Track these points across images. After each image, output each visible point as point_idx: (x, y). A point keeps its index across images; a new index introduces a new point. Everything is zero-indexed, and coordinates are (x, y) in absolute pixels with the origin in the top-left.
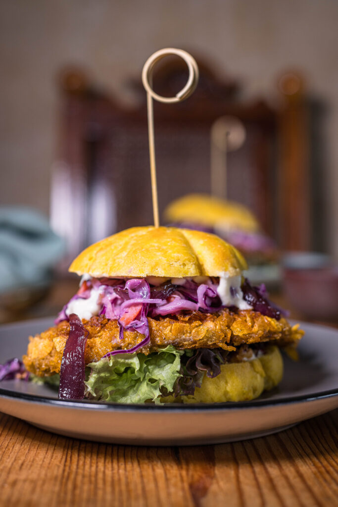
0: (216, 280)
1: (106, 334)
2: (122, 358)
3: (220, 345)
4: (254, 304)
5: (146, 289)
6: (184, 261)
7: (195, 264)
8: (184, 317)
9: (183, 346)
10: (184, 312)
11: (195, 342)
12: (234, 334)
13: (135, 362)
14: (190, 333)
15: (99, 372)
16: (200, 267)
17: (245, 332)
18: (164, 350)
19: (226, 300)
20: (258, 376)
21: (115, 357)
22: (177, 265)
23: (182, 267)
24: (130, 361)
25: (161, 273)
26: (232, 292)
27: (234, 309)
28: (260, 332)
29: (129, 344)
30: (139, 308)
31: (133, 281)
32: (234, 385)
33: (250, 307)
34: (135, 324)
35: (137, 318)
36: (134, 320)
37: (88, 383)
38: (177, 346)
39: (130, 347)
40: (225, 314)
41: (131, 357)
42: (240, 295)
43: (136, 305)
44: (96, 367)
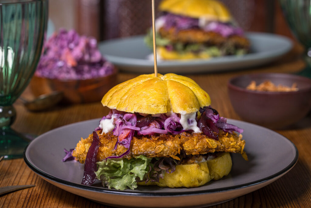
0: (179, 115)
1: (111, 145)
2: (115, 160)
3: (172, 156)
4: (202, 129)
5: (134, 120)
6: (158, 104)
7: (164, 106)
8: (155, 138)
9: (149, 156)
10: (156, 135)
11: (156, 154)
12: (184, 149)
13: (121, 163)
14: (155, 148)
15: (102, 167)
16: (168, 106)
17: (190, 148)
18: (138, 157)
19: (185, 126)
20: (203, 172)
21: (109, 160)
22: (153, 106)
23: (156, 107)
24: (118, 162)
25: (144, 111)
26: (189, 121)
27: (190, 132)
28: (199, 149)
29: (120, 153)
30: (129, 131)
31: (129, 114)
32: (185, 177)
33: (200, 132)
34: (123, 142)
35: (127, 138)
36: (125, 139)
37: (96, 173)
38: (146, 155)
39: (120, 155)
40: (183, 134)
41: (120, 160)
42: (195, 123)
43: (128, 129)
44: (101, 164)
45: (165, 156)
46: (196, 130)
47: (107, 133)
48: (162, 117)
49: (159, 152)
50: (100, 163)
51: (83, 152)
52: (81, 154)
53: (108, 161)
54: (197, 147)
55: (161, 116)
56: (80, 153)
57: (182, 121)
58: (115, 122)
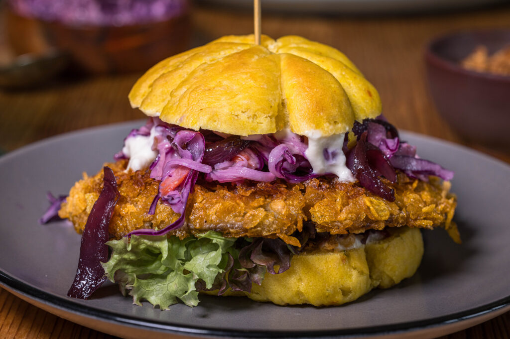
0: (304, 140)
1: (143, 201)
2: (150, 240)
3: (282, 236)
4: (358, 174)
5: (199, 146)
6: (256, 112)
7: (271, 117)
8: (246, 190)
9: (230, 233)
10: (249, 183)
11: (246, 230)
12: (313, 219)
13: (164, 246)
14: (243, 216)
15: (120, 253)
16: (280, 116)
17: (327, 219)
18: (203, 235)
19: (318, 166)
20: (355, 273)
21: (136, 239)
22: (243, 117)
23: (251, 120)
24: (157, 244)
25: (223, 127)
26: (326, 154)
27: (329, 178)
28: (348, 221)
29: (162, 222)
30: (185, 173)
31: (186, 132)
32: (311, 284)
33: (352, 180)
34: (170, 198)
35: (179, 187)
36: (174, 189)
37: (106, 266)
38: (222, 232)
39: (163, 227)
40: (312, 184)
41: (161, 240)
42: (342, 159)
43: (183, 168)
44: (117, 247)
45: (266, 236)
46: (344, 174)
47: (137, 171)
48: (264, 142)
49: (253, 226)
50: (115, 245)
51: (81, 211)
52: (77, 214)
53: (132, 241)
54: (342, 216)
55: (262, 139)
56: (74, 213)
57: (311, 153)
58: (157, 146)
